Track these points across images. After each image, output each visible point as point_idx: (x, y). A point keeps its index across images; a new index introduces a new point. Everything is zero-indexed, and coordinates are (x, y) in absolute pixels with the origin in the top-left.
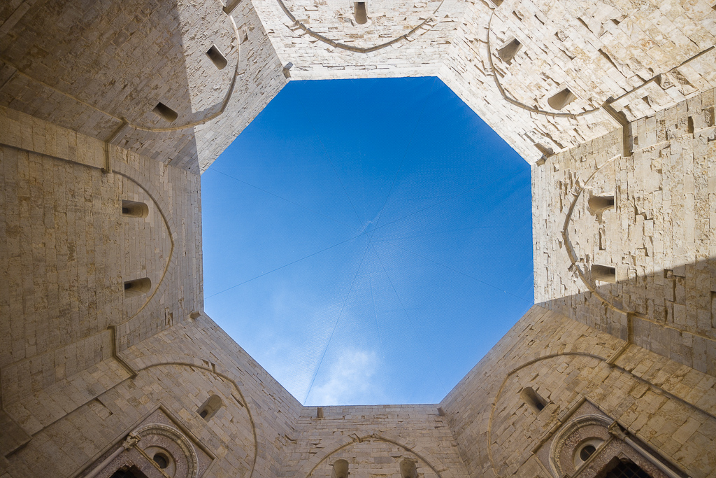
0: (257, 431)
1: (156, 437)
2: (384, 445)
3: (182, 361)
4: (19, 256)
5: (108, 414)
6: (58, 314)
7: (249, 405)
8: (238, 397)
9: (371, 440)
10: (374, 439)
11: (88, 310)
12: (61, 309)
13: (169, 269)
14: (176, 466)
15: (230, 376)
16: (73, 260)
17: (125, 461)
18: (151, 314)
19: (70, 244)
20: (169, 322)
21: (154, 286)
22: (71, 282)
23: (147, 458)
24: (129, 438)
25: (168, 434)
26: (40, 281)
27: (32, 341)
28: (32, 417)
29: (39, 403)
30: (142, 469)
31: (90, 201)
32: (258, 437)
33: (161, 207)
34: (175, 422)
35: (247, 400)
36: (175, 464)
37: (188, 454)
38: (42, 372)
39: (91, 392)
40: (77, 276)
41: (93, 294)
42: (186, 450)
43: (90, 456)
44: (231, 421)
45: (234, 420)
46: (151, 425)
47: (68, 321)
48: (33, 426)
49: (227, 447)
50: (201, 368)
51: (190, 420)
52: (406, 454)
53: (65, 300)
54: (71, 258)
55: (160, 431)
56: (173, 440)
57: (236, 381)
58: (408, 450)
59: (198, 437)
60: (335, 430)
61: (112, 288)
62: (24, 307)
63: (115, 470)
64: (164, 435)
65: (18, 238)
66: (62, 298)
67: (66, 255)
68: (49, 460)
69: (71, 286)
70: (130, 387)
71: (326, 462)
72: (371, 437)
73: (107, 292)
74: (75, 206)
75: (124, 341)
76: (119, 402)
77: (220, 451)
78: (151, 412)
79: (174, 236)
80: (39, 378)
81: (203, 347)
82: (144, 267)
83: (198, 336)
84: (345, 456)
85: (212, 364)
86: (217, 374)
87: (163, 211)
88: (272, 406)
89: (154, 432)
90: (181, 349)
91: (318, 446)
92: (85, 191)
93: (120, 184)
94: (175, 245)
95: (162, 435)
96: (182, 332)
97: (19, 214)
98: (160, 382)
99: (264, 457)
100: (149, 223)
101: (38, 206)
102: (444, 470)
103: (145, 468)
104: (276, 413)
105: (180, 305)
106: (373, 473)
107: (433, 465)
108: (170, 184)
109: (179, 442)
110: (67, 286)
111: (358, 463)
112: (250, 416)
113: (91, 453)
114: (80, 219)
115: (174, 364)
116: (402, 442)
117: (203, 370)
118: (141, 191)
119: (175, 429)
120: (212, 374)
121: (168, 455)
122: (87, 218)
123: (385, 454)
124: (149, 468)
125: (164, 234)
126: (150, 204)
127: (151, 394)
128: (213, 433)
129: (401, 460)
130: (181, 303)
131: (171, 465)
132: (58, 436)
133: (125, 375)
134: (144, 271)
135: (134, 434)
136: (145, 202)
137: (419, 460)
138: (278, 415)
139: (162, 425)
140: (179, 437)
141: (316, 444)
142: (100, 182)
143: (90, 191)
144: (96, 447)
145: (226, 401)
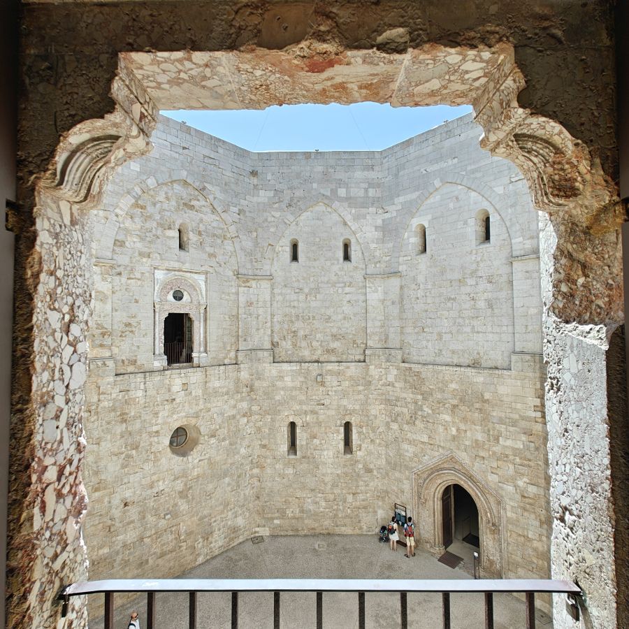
53: (481, 304)
54: (454, 299)
67: (452, 303)
69: (473, 299)
110: (472, 302)
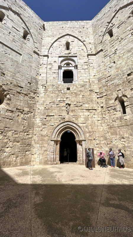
58: (27, 28)
84: (4, 12)
106: (13, 26)
107: (33, 39)
116: (27, 24)
129: (25, 30)
137: (30, 34)
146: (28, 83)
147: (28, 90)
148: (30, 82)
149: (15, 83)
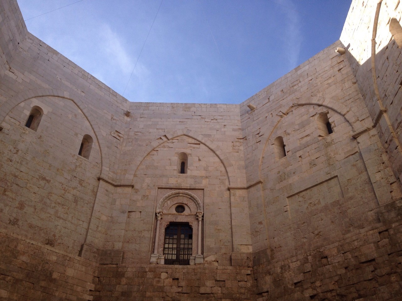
0: (218, 153)
1: (169, 202)
2: (303, 110)
3: (147, 153)
4: (35, 209)
5: (140, 214)
6: (75, 204)
7: (203, 141)
8: (193, 141)
9: (293, 109)
10: (295, 108)
11: (82, 186)
12: (74, 201)
13: (87, 115)
14: (188, 207)
15: (180, 133)
16: (50, 181)
17: (165, 224)
18: (108, 147)
19: (40, 178)
20: (119, 136)
21: (92, 134)
22: (62, 188)
23: (173, 214)
24: (157, 215)
25: (173, 196)
26: (53, 205)
27: (81, 223)
28: (114, 243)
29: (111, 236)
30: (174, 221)
31: (18, 151)
32: (220, 156)
33: (41, 95)
34: (171, 189)
35: (199, 139)
36: (188, 206)
37: (190, 197)
38: (98, 226)
39: (123, 212)
40: (60, 183)
41: (75, 178)
42: (187, 196)
43: (149, 236)
44: (199, 160)
45: (200, 158)
46: (162, 200)
47: (82, 200)
48: (118, 246)
49: (207, 177)
50: (160, 145)
51: (177, 181)
52: (320, 110)
55: (169, 198)
56: (177, 196)
57: (185, 133)
58: (319, 105)
59: (188, 186)
60: (267, 115)
61: (78, 165)
62: (62, 219)
63: (164, 231)
64: (171, 198)
65: (26, 205)
66: (68, 197)
68: (137, 251)
70: (136, 192)
71: (269, 143)
72: (292, 107)
73: (78, 169)
74: (18, 163)
75: (111, 175)
76: (138, 204)
77: (204, 183)
78: (156, 195)
79: (66, 95)
80: (100, 229)
81: (151, 130)
82: (76, 134)
83: (141, 126)
84: (279, 133)
85: (164, 136)
86: (171, 139)
87: (44, 95)
88: (218, 127)
89: (166, 200)
90: (140, 145)
91: (260, 135)
92: (10, 151)
93: (12, 120)
94: (73, 99)
95: (170, 198)
96: (132, 134)
97: (13, 199)
98: (147, 176)
99: (231, 165)
100: (48, 112)
101: (12, 186)
102: (348, 112)
103: (176, 219)
104: (223, 130)
105: (115, 121)
106: (300, 137)
107: (339, 111)
108: (26, 73)
109: (181, 195)
111: (289, 134)
112: (208, 147)
113: (148, 235)
114: (27, 164)
115: (144, 158)
116: (315, 101)
117: (162, 145)
118: (22, 104)
119: (174, 192)
120: (169, 141)
121: (181, 204)
122: (28, 158)
123: (305, 117)
124: (177, 218)
125: (61, 103)
126: (36, 102)
127: (148, 186)
128: (194, 177)
129: (317, 116)
130: (114, 120)
131: (186, 207)
132: (130, 240)
133: (129, 190)
134: (79, 136)
135: (158, 211)
136: (32, 106)
137: (330, 111)
138: (225, 129)
139: (167, 195)
140: (179, 193)
141: (258, 134)
142: (7, 136)
143: (11, 147)
144: (148, 231)
145: (187, 151)
146: (380, 233)
147: (389, 255)
148: (384, 228)
149: (353, 262)
